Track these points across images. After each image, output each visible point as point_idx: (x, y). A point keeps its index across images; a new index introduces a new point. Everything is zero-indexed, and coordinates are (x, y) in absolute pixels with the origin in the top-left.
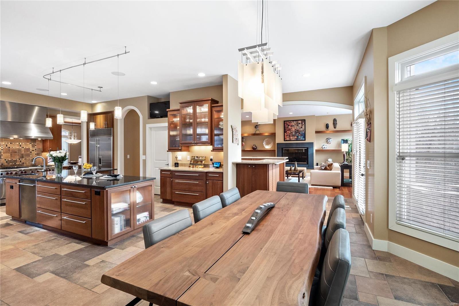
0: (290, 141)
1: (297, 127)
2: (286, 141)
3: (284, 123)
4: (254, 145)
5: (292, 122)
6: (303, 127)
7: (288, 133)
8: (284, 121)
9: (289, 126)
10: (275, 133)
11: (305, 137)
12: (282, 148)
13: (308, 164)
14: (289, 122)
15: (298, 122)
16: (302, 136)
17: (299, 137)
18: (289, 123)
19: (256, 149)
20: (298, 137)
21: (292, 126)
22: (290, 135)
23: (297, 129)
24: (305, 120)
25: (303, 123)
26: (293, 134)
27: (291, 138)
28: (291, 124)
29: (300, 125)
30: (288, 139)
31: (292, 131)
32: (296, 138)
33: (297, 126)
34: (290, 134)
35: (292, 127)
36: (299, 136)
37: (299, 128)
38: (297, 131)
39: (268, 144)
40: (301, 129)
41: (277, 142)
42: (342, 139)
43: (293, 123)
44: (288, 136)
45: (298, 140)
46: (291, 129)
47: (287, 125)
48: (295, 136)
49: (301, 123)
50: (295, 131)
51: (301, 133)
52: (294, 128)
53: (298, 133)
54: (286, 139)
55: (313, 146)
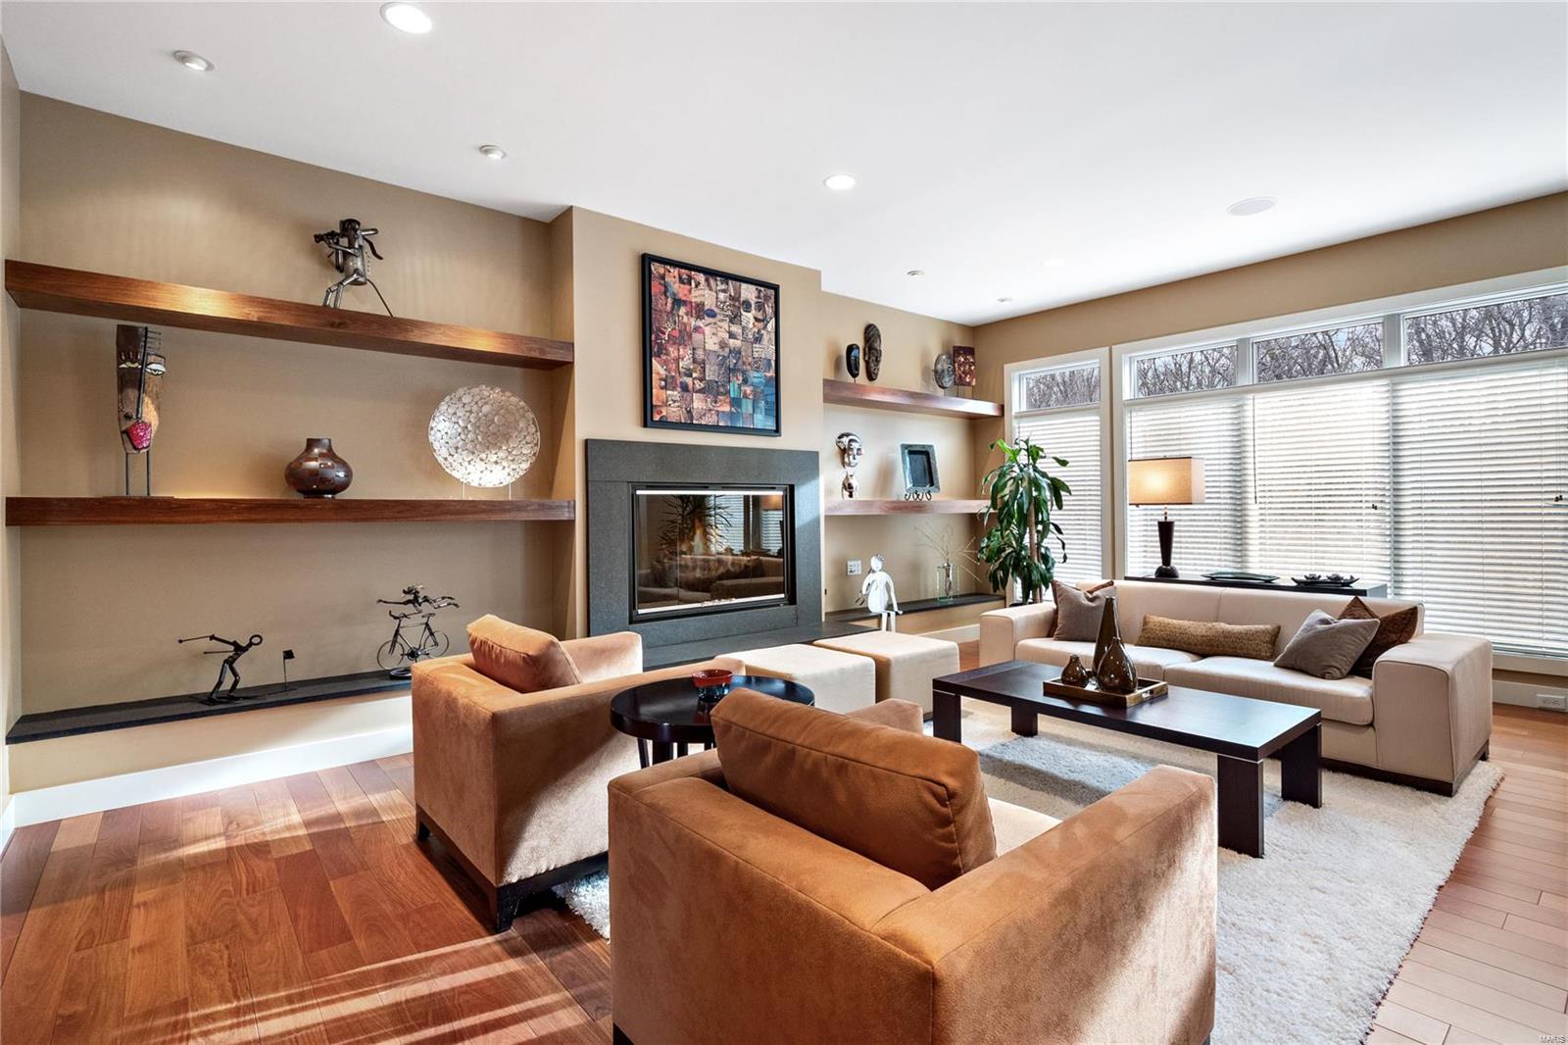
0: (688, 426)
1: (735, 329)
2: (664, 424)
3: (644, 274)
4: (311, 443)
5: (701, 277)
6: (769, 338)
7: (674, 361)
8: (644, 258)
9: (683, 310)
10: (568, 347)
11: (776, 412)
12: (629, 485)
13: (792, 600)
14: (683, 273)
15: (738, 293)
17: (747, 407)
18: (681, 280)
19: (339, 496)
20: (736, 402)
22: (689, 380)
23: (732, 342)
24: (776, 288)
25: (770, 311)
26: (712, 373)
27: (697, 405)
28: (695, 297)
29: (750, 315)
30: (673, 412)
31: (700, 354)
32: (726, 408)
33: (732, 321)
34: (689, 374)
35: (700, 323)
36: (746, 396)
37: (744, 339)
38: (734, 360)
39: (489, 437)
40: (758, 351)
42: (905, 447)
43: (706, 294)
44: (679, 389)
45: (739, 424)
46: (694, 335)
47: (670, 300)
48: (719, 393)
49: (753, 301)
50: (718, 356)
51: (756, 380)
52: (714, 331)
53: (741, 378)
54: (664, 414)
55: (818, 479)
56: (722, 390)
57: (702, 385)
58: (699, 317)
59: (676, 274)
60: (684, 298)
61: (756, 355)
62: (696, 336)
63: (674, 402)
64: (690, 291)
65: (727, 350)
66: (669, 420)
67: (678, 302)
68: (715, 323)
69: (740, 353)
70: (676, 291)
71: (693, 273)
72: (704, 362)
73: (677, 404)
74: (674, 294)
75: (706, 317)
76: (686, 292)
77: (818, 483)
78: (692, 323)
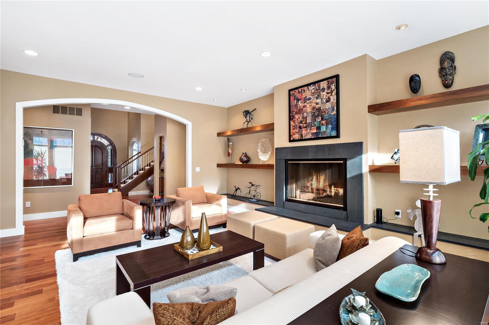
0: (302, 140)
1: (318, 101)
2: (294, 141)
3: (290, 96)
4: (243, 153)
5: (306, 88)
6: (333, 98)
7: (298, 119)
8: (290, 91)
9: (300, 102)
10: (273, 124)
11: (337, 128)
12: (286, 160)
13: (346, 209)
14: (300, 90)
15: (319, 87)
16: (330, 126)
17: (323, 129)
18: (299, 92)
19: (248, 163)
20: (319, 128)
21: (306, 100)
22: (301, 125)
23: (317, 106)
24: (337, 77)
25: (333, 87)
26: (309, 120)
27: (304, 132)
28: (304, 95)
29: (325, 93)
30: (297, 136)
31: (305, 114)
32: (315, 131)
33: (317, 99)
34: (301, 122)
35: (305, 104)
36: (323, 125)
37: (322, 103)
38: (318, 112)
39: (264, 150)
40: (328, 105)
41: (275, 146)
42: (478, 126)
43: (308, 93)
44: (298, 128)
45: (320, 136)
46: (303, 109)
47: (296, 101)
48: (312, 126)
49: (327, 87)
50: (312, 113)
51: (326, 118)
52: (310, 105)
53: (320, 119)
54: (294, 137)
55: (362, 155)
56: (313, 125)
57: (306, 125)
58: (305, 102)
59: (297, 91)
60: (300, 98)
61: (327, 107)
63: (297, 133)
64: (302, 95)
65: (315, 110)
66: (295, 139)
67: (299, 100)
68: (311, 102)
69: (320, 109)
70: (297, 97)
71: (303, 88)
72: (306, 117)
73: (298, 133)
74: (297, 98)
75: (307, 101)
76: (301, 96)
77: (364, 156)
78: (303, 105)
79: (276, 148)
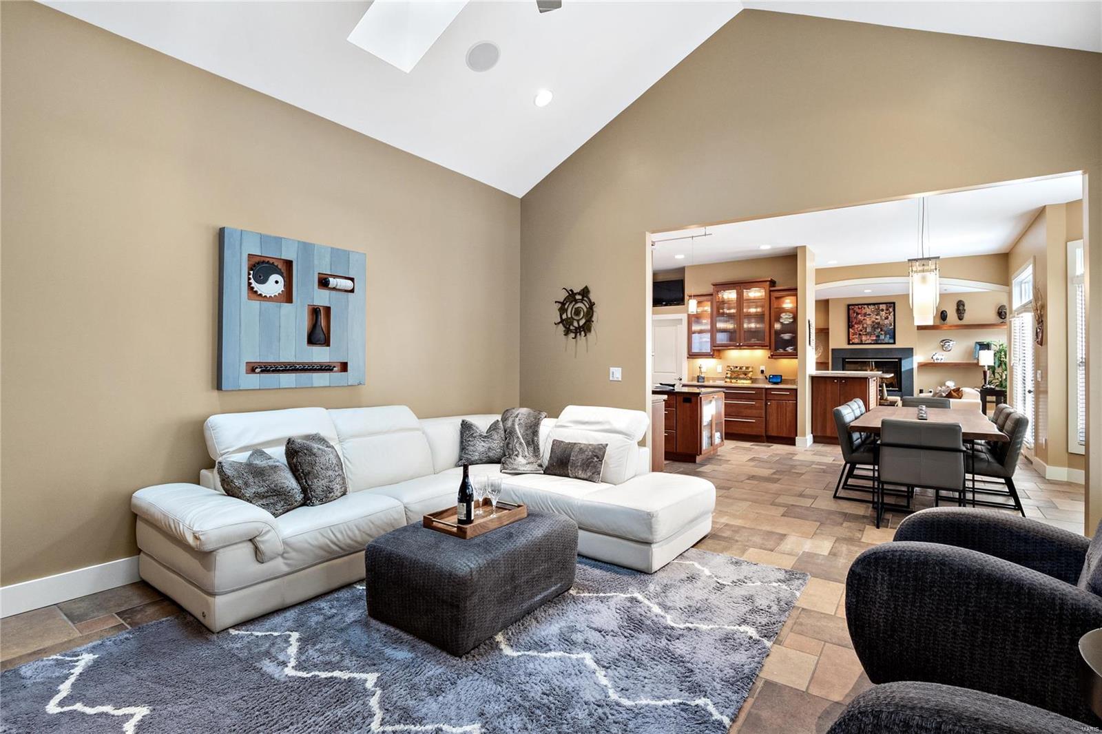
0: (861, 344)
1: (877, 317)
2: (853, 344)
3: (849, 310)
5: (866, 306)
6: (891, 317)
7: (857, 328)
8: (849, 306)
9: (860, 316)
10: (828, 329)
11: (894, 337)
12: (842, 359)
13: (900, 390)
14: (860, 306)
15: (879, 307)
16: (888, 336)
17: (882, 337)
18: (859, 308)
20: (878, 336)
21: (865, 315)
22: (861, 333)
23: (877, 321)
24: (894, 303)
25: (891, 310)
26: (869, 330)
27: (864, 338)
28: (864, 311)
29: (884, 313)
30: (856, 341)
31: (865, 325)
32: (875, 338)
33: (877, 315)
34: (861, 331)
35: (865, 318)
36: (881, 334)
37: (881, 319)
38: (876, 326)
40: (886, 322)
41: (831, 346)
42: (977, 343)
43: (868, 310)
44: (857, 335)
45: (879, 342)
47: (855, 314)
48: (871, 334)
49: (884, 308)
50: (872, 325)
51: (886, 329)
52: (870, 319)
53: (879, 330)
54: (853, 341)
55: (912, 356)
57: (866, 333)
59: (857, 307)
60: (860, 313)
62: (864, 321)
63: (856, 338)
65: (875, 323)
67: (858, 314)
68: (871, 317)
69: (879, 323)
70: (857, 311)
71: (863, 305)
72: (866, 327)
75: (867, 316)
76: (860, 311)
77: (914, 357)
78: (863, 318)
79: (833, 350)
